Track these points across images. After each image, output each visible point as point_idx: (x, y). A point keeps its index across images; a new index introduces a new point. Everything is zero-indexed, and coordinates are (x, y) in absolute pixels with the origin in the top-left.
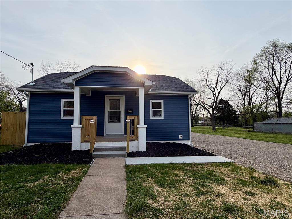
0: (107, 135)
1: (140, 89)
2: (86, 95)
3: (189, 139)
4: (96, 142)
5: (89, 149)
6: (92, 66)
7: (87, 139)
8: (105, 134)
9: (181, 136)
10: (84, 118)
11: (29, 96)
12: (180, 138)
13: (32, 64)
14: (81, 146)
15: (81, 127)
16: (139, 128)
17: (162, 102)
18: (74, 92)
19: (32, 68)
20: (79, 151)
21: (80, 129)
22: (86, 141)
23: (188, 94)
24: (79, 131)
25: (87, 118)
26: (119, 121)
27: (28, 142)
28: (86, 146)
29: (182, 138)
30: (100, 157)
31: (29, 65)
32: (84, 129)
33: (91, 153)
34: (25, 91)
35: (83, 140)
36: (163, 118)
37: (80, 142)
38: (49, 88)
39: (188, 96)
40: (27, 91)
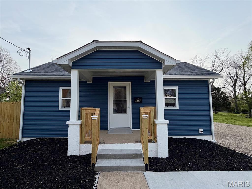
0: (112, 129)
1: (157, 71)
2: (87, 82)
3: (211, 134)
4: (100, 143)
5: (91, 153)
6: (93, 41)
7: (87, 139)
8: (109, 128)
9: (201, 130)
10: (84, 110)
11: (25, 84)
12: (200, 132)
13: (29, 49)
14: (79, 150)
15: (80, 124)
16: (157, 125)
17: (176, 88)
18: (71, 79)
19: (29, 54)
20: (77, 156)
21: (79, 126)
22: (86, 142)
23: (208, 78)
24: (78, 128)
25: (87, 112)
26: (125, 112)
27: (23, 137)
28: (86, 150)
29: (202, 133)
30: (106, 171)
31: (25, 50)
32: (83, 126)
33: (94, 165)
34: (19, 79)
35: (83, 141)
36: (178, 109)
37: (79, 144)
38: (45, 75)
39: (207, 81)
40: (21, 79)
